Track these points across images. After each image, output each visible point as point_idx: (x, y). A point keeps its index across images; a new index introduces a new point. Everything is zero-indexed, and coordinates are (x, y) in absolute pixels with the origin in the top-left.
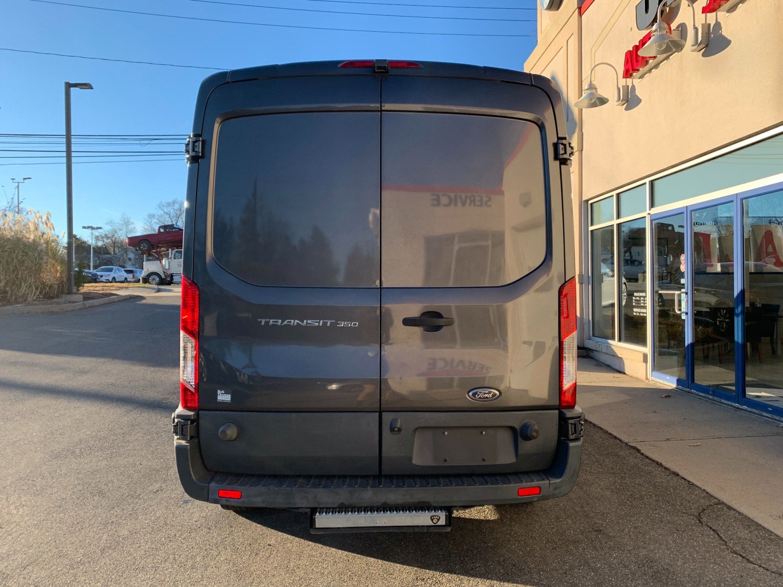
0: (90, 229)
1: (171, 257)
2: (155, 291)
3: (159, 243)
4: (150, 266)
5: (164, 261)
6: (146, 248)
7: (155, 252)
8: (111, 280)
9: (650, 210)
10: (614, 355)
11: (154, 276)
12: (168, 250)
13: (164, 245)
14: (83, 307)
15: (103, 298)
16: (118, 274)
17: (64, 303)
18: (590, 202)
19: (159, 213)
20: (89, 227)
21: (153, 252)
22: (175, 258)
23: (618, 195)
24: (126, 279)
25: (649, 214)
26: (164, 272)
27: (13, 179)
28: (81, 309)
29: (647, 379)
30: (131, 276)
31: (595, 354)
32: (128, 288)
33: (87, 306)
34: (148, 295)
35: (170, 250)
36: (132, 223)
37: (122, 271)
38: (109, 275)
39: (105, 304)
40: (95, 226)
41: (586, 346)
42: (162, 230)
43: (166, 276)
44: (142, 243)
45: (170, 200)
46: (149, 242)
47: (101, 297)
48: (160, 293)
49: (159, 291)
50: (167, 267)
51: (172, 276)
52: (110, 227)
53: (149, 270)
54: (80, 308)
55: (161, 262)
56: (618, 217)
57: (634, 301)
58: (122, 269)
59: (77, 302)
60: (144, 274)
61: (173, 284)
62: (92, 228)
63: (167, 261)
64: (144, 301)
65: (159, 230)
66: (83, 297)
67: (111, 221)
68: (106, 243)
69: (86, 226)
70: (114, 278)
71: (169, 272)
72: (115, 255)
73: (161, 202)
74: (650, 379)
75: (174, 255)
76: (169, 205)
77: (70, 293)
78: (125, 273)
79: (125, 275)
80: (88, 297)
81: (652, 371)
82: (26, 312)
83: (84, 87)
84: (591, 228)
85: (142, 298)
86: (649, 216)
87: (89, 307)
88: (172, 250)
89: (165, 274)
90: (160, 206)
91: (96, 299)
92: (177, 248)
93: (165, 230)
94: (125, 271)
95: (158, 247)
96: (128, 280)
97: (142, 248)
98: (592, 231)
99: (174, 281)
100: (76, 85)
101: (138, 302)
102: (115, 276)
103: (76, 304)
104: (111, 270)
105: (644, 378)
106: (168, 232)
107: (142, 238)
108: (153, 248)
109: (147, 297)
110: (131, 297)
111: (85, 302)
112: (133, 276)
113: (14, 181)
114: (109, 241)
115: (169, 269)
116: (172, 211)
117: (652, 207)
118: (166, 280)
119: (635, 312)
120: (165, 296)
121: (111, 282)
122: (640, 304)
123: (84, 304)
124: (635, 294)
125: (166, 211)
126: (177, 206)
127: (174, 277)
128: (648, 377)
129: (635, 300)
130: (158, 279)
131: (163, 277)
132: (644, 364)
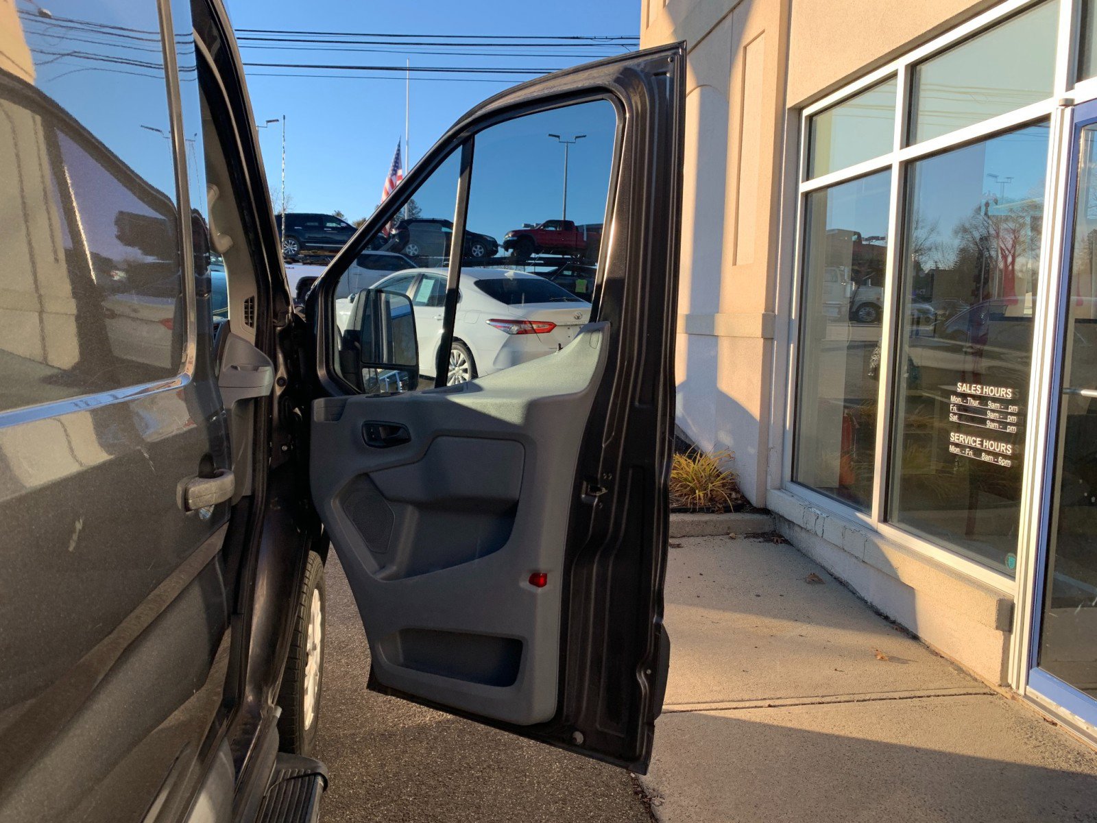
9: (1070, 87)
10: (889, 575)
18: (807, 112)
23: (913, 68)
25: (1068, 103)
29: (1004, 683)
31: (800, 537)
41: (771, 507)
56: (908, 140)
57: (954, 409)
74: (1021, 692)
81: (1030, 667)
84: (804, 187)
86: (1068, 111)
98: (807, 195)
105: (993, 678)
117: (1079, 79)
119: (957, 445)
122: (983, 421)
124: (962, 388)
128: (1012, 680)
129: (960, 407)
132: (1000, 634)
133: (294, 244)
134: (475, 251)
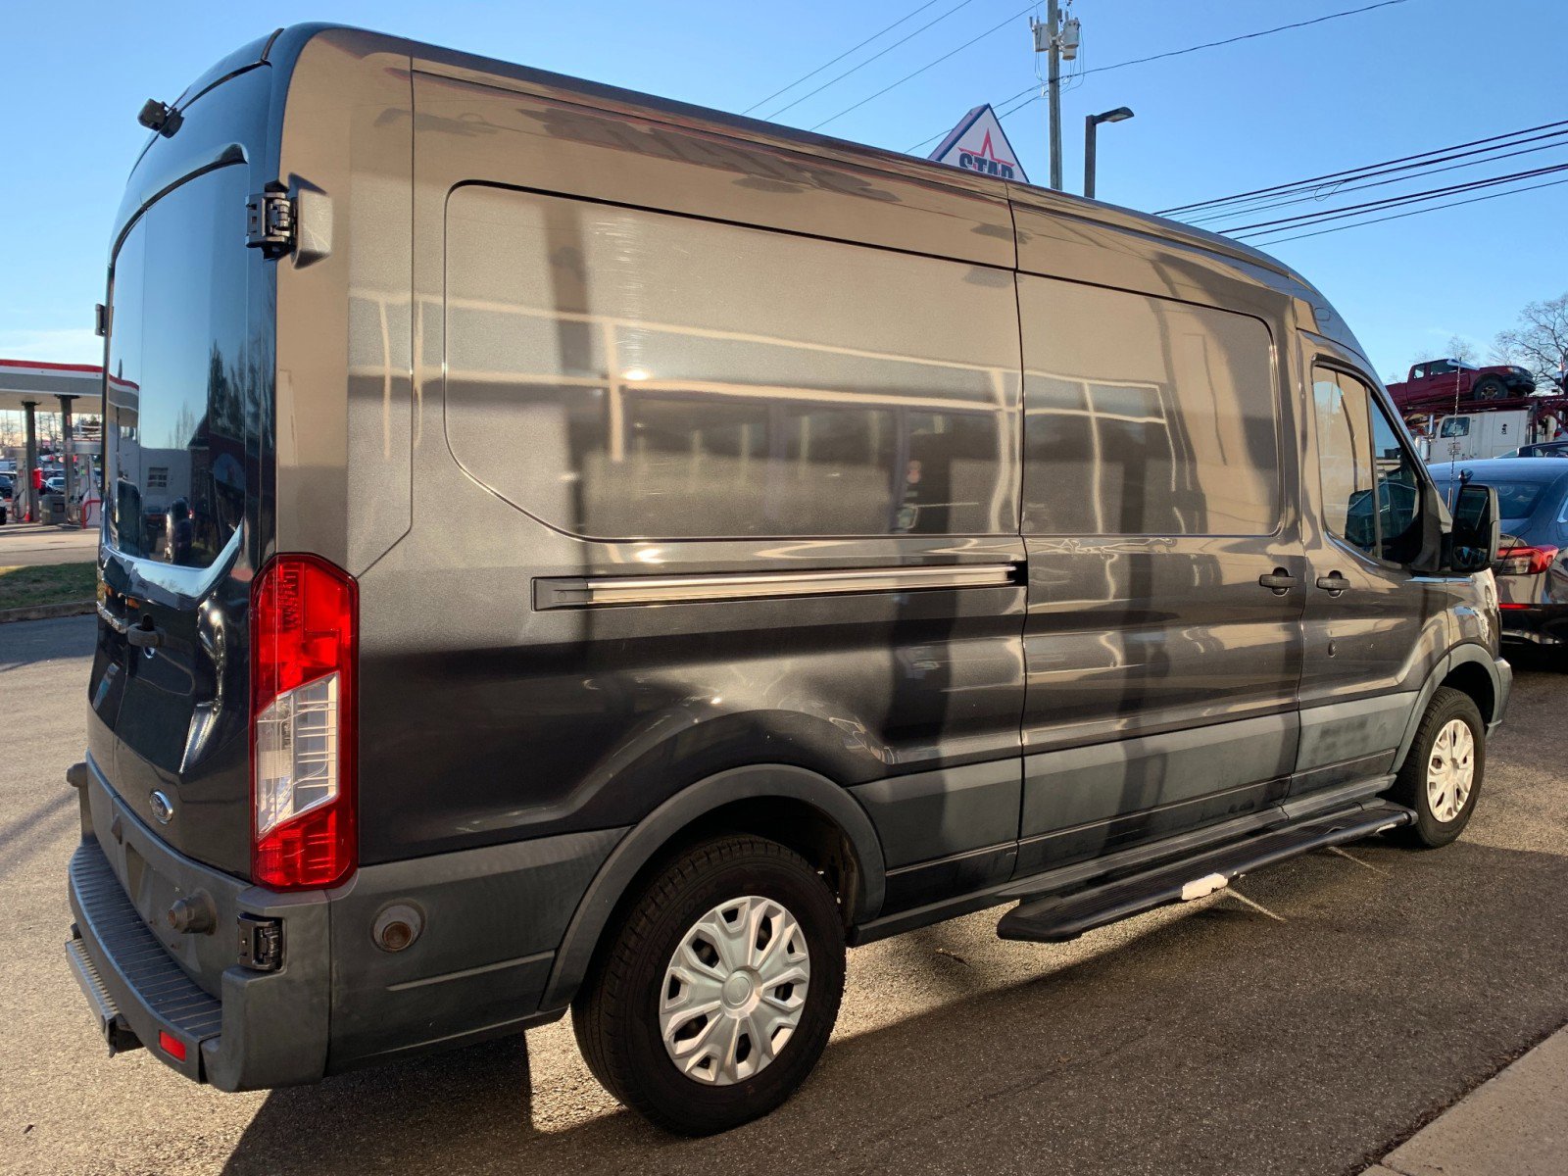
1: (1434, 433)
12: (1428, 418)
13: (1419, 408)
22: (1442, 436)
35: (1432, 417)
42: (1419, 374)
63: (1424, 443)
75: (1443, 429)
83: (1117, 117)
88: (1438, 417)
92: (1450, 414)
93: (1427, 372)
100: (1103, 117)
106: (1433, 378)
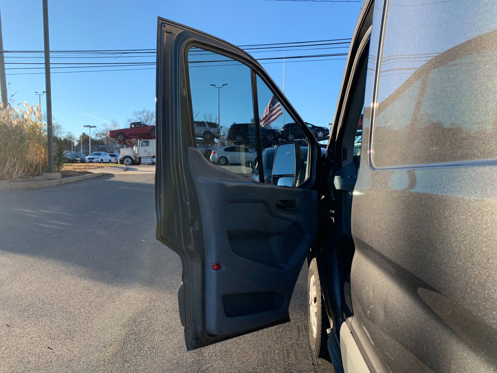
0: (88, 127)
1: (139, 145)
2: (123, 170)
3: (131, 135)
4: (125, 152)
5: (134, 148)
6: (122, 139)
7: (128, 142)
8: (100, 161)
11: (128, 159)
12: (137, 140)
13: (134, 137)
14: (60, 183)
15: (79, 175)
16: (105, 157)
17: (43, 180)
19: (134, 119)
20: (88, 126)
21: (127, 141)
22: (142, 146)
24: (110, 160)
26: (135, 156)
27: (36, 92)
28: (58, 185)
30: (114, 158)
32: (104, 167)
33: (63, 182)
34: (117, 173)
35: (139, 140)
36: (118, 125)
37: (108, 155)
38: (98, 158)
39: (80, 180)
40: (92, 125)
42: (133, 126)
43: (136, 159)
44: (120, 135)
45: (142, 110)
46: (124, 134)
47: (78, 175)
48: (127, 171)
49: (127, 169)
50: (137, 152)
51: (140, 158)
52: (105, 128)
53: (124, 154)
54: (56, 184)
55: (132, 149)
58: (108, 154)
59: (56, 179)
60: (120, 157)
61: (141, 164)
62: (90, 127)
63: (136, 148)
64: (112, 179)
65: (131, 126)
66: (62, 175)
67: (105, 124)
68: (103, 138)
69: (86, 125)
70: (102, 160)
71: (138, 156)
72: (108, 146)
73: (136, 111)
75: (142, 144)
76: (140, 113)
77: (50, 171)
78: (110, 157)
79: (110, 158)
80: (66, 174)
82: (9, 188)
85: (111, 175)
87: (65, 184)
88: (140, 140)
89: (135, 157)
90: (135, 114)
91: (73, 176)
92: (144, 139)
93: (135, 126)
94: (110, 155)
95: (130, 138)
96: (112, 161)
97: (119, 138)
99: (142, 162)
101: (108, 180)
102: (103, 158)
103: (53, 181)
104: (100, 154)
106: (137, 127)
107: (119, 132)
108: (127, 138)
109: (116, 175)
110: (103, 175)
111: (62, 179)
112: (115, 158)
113: (37, 94)
114: (105, 136)
115: (138, 154)
116: (142, 117)
118: (136, 162)
120: (130, 174)
121: (100, 163)
123: (61, 181)
125: (139, 117)
126: (146, 114)
127: (141, 160)
130: (130, 161)
131: (134, 159)
133: (241, 137)
134: (322, 135)
